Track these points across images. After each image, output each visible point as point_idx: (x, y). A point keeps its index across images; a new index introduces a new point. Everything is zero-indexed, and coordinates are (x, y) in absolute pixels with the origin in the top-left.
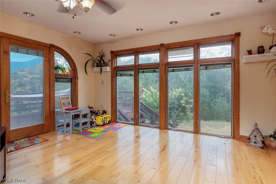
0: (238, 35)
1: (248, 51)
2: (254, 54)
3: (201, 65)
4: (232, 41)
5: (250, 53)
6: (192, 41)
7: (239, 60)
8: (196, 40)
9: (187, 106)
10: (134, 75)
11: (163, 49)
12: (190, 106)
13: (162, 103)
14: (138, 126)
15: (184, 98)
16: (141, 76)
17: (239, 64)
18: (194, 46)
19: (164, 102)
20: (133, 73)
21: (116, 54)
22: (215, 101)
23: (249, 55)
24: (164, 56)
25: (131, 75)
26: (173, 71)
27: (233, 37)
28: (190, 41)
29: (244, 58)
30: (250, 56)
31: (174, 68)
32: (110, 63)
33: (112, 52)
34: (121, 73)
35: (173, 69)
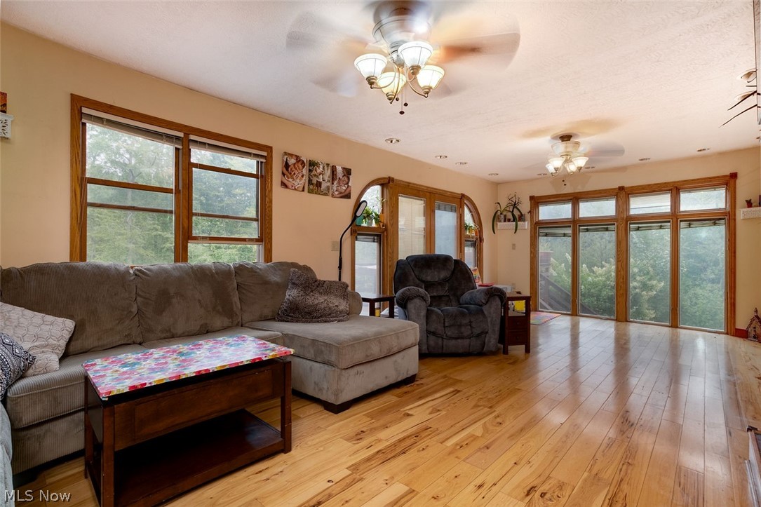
0: (734, 176)
1: (747, 201)
2: (755, 206)
3: (681, 221)
4: (727, 184)
5: (749, 204)
6: (668, 183)
7: (735, 215)
8: (674, 182)
9: (644, 293)
10: (571, 235)
11: (622, 194)
12: (650, 293)
13: (621, 280)
14: (578, 317)
15: (638, 278)
16: (584, 237)
17: (735, 220)
18: (671, 190)
19: (623, 279)
20: (569, 231)
21: (536, 201)
22: (695, 293)
23: (748, 207)
24: (623, 206)
25: (565, 235)
26: (638, 229)
27: (728, 178)
28: (665, 183)
29: (742, 213)
30: (750, 209)
31: (640, 225)
32: (528, 216)
33: (532, 198)
34: (547, 231)
35: (637, 225)
